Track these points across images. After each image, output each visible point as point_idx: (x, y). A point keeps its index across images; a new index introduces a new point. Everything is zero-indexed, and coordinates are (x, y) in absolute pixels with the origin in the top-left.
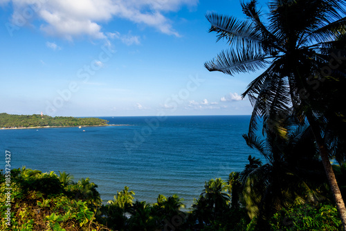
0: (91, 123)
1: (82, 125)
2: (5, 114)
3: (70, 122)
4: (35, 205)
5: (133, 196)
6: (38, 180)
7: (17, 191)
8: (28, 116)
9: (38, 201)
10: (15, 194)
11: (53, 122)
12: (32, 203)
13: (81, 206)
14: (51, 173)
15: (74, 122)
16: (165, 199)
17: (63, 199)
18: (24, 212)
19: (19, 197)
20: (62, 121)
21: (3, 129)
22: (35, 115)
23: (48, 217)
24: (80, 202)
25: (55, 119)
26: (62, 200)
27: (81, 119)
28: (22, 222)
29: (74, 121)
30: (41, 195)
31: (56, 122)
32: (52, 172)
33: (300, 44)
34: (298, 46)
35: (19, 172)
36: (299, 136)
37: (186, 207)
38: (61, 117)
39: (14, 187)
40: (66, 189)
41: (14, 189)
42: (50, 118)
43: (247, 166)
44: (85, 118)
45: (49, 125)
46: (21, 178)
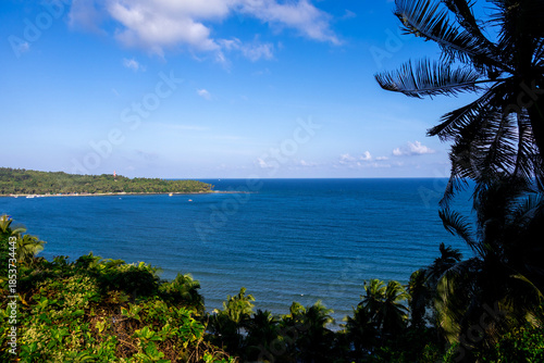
0: (187, 188)
1: (174, 191)
2: (62, 173)
3: (156, 186)
4: (117, 312)
5: (251, 303)
6: (121, 274)
7: (91, 289)
8: (95, 177)
9: (122, 308)
10: (90, 295)
11: (130, 186)
12: (113, 309)
13: (184, 316)
14: (141, 265)
15: (162, 187)
16: (302, 308)
17: (159, 304)
18: (103, 323)
19: (94, 299)
20: (144, 185)
21: (58, 195)
22: (105, 176)
23: (137, 331)
24: (182, 311)
25: (133, 181)
26: (156, 306)
27: (172, 182)
28: (99, 338)
29: (162, 185)
30: (126, 298)
31: (135, 185)
32: (142, 263)
33: (538, 57)
34: (535, 61)
35: (91, 260)
36: (531, 213)
37: (336, 323)
38: (143, 179)
39: (87, 283)
40: (162, 289)
41: (87, 287)
42: (126, 180)
43: (438, 261)
44: (179, 181)
45: (124, 190)
46: (94, 269)
